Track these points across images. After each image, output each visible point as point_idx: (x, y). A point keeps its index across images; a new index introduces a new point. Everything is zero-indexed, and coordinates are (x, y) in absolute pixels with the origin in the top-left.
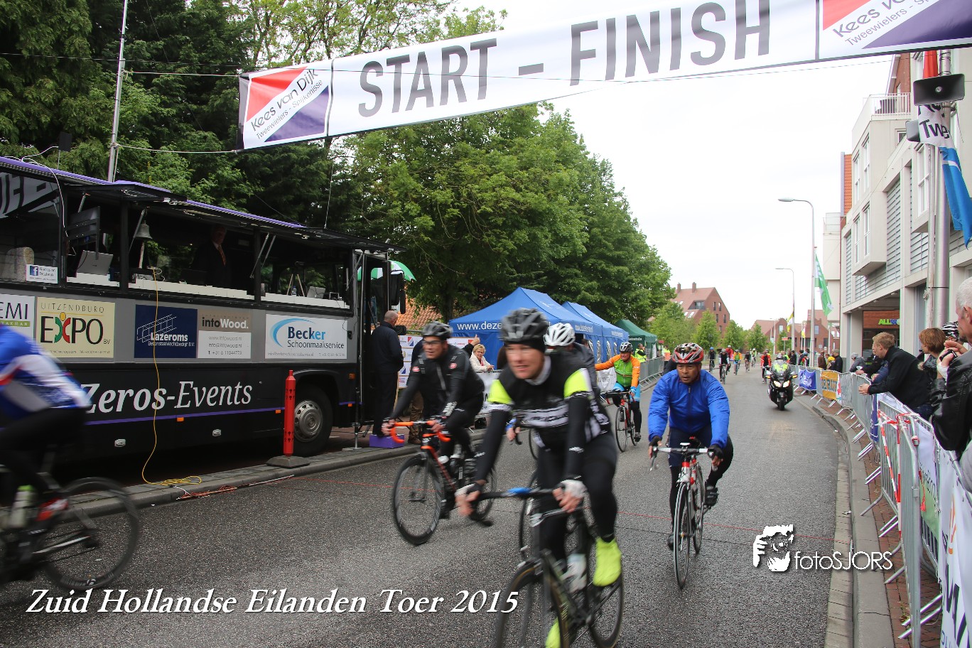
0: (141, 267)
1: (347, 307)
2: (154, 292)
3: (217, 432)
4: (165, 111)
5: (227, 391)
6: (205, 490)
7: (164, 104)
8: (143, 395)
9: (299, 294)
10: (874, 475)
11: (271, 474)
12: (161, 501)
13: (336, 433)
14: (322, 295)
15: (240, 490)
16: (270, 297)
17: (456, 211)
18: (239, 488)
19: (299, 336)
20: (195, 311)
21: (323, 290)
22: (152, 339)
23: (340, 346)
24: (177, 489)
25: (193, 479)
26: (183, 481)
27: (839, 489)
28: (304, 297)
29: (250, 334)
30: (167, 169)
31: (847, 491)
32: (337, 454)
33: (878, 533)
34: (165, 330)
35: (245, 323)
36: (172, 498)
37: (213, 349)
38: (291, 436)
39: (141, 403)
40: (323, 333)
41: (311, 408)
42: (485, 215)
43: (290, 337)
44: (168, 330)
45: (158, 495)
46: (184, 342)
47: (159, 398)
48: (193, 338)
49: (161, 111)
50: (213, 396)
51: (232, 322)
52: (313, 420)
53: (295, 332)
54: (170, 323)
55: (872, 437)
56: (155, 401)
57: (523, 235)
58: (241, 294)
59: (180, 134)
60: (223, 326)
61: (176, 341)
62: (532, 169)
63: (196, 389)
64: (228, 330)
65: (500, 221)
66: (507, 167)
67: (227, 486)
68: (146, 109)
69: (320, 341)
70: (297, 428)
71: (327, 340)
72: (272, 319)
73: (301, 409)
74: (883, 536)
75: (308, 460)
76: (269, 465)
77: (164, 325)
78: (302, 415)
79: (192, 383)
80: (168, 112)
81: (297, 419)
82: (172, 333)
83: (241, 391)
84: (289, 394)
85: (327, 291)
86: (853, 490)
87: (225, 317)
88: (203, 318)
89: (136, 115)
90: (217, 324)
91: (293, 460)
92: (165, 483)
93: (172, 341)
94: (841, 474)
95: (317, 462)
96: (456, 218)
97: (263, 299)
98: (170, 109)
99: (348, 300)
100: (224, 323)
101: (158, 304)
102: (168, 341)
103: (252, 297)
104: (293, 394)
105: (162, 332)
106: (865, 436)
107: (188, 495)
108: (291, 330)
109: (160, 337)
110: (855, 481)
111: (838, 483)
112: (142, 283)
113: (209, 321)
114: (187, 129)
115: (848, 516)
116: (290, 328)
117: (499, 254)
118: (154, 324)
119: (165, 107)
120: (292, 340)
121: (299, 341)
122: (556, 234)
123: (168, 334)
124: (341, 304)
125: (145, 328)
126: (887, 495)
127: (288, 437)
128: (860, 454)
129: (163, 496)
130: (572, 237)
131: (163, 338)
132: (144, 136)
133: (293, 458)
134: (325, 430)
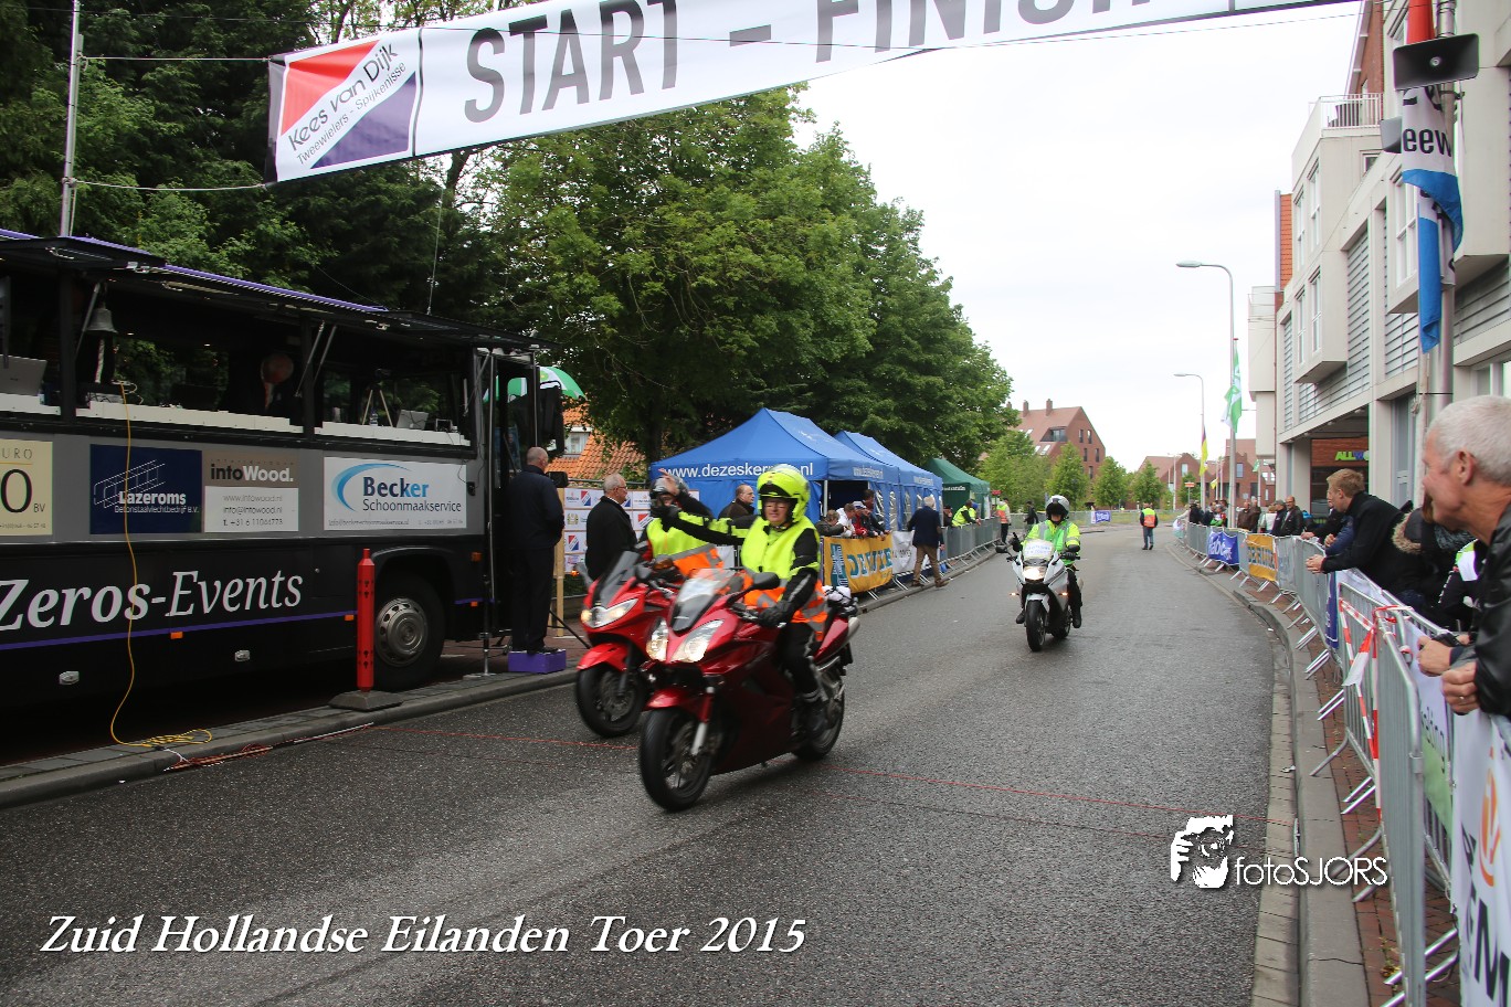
0: (98, 381)
1: (466, 443)
2: (124, 422)
3: (241, 654)
4: (165, 126)
5: (259, 586)
6: (216, 752)
7: (161, 115)
8: (109, 596)
9: (382, 422)
10: (1332, 704)
11: (333, 722)
12: (134, 775)
13: (452, 651)
14: (423, 425)
15: (278, 750)
16: (330, 429)
17: (658, 286)
18: (275, 747)
19: (383, 492)
20: (198, 454)
21: (424, 415)
22: (122, 501)
23: (454, 507)
24: (169, 752)
25: (199, 734)
26: (180, 738)
27: (1275, 728)
28: (391, 428)
29: (295, 491)
30: (168, 222)
31: (1288, 731)
32: (454, 684)
33: (1341, 806)
34: (144, 487)
35: (287, 472)
36: (157, 769)
37: (231, 517)
38: (370, 658)
39: (106, 610)
40: (425, 487)
41: (406, 611)
42: (703, 289)
43: (366, 494)
44: (150, 485)
45: (129, 764)
46: (180, 505)
47: (137, 601)
48: (196, 499)
49: (159, 127)
50: (232, 596)
51: (263, 471)
52: (411, 631)
53: (376, 485)
54: (152, 475)
55: (1328, 641)
56: (130, 605)
57: (768, 323)
58: (281, 425)
59: (194, 165)
60: (247, 478)
61: (163, 506)
62: (781, 219)
63: (203, 585)
64: (258, 483)
65: (730, 302)
66: (739, 213)
67: (256, 745)
68: (130, 124)
69: (419, 500)
70: (385, 644)
71: (431, 498)
72: (334, 465)
73: (391, 612)
74: (1349, 813)
75: (400, 696)
76: (334, 707)
77: (142, 479)
78: (391, 622)
79: (195, 574)
80: (170, 128)
81: (383, 628)
82: (158, 491)
83: (283, 585)
84: (365, 589)
85: (432, 417)
86: (1299, 730)
87: (251, 463)
88: (213, 465)
89: (110, 131)
90: (238, 475)
91: (373, 698)
92: (146, 744)
93: (157, 504)
94: (1279, 702)
95: (415, 700)
96: (657, 296)
97: (318, 431)
98: (173, 124)
99: (467, 431)
100: (250, 473)
101: (129, 442)
102: (150, 505)
103: (298, 430)
104: (370, 588)
105: (139, 491)
106: (1317, 639)
107: (184, 762)
108: (368, 482)
109: (136, 498)
110: (1301, 714)
111: (1275, 719)
112: (101, 408)
113: (222, 470)
114: (207, 157)
115: (1290, 775)
116: (366, 479)
117: (732, 354)
118: (124, 476)
119: (166, 121)
120: (372, 499)
121: (382, 500)
122: (824, 323)
123: (150, 492)
124: (456, 439)
125: (108, 484)
126: (1355, 743)
127: (363, 659)
128: (1309, 668)
129: (139, 766)
130: (848, 326)
131: (141, 500)
132: (131, 169)
133: (372, 695)
134: (433, 646)
